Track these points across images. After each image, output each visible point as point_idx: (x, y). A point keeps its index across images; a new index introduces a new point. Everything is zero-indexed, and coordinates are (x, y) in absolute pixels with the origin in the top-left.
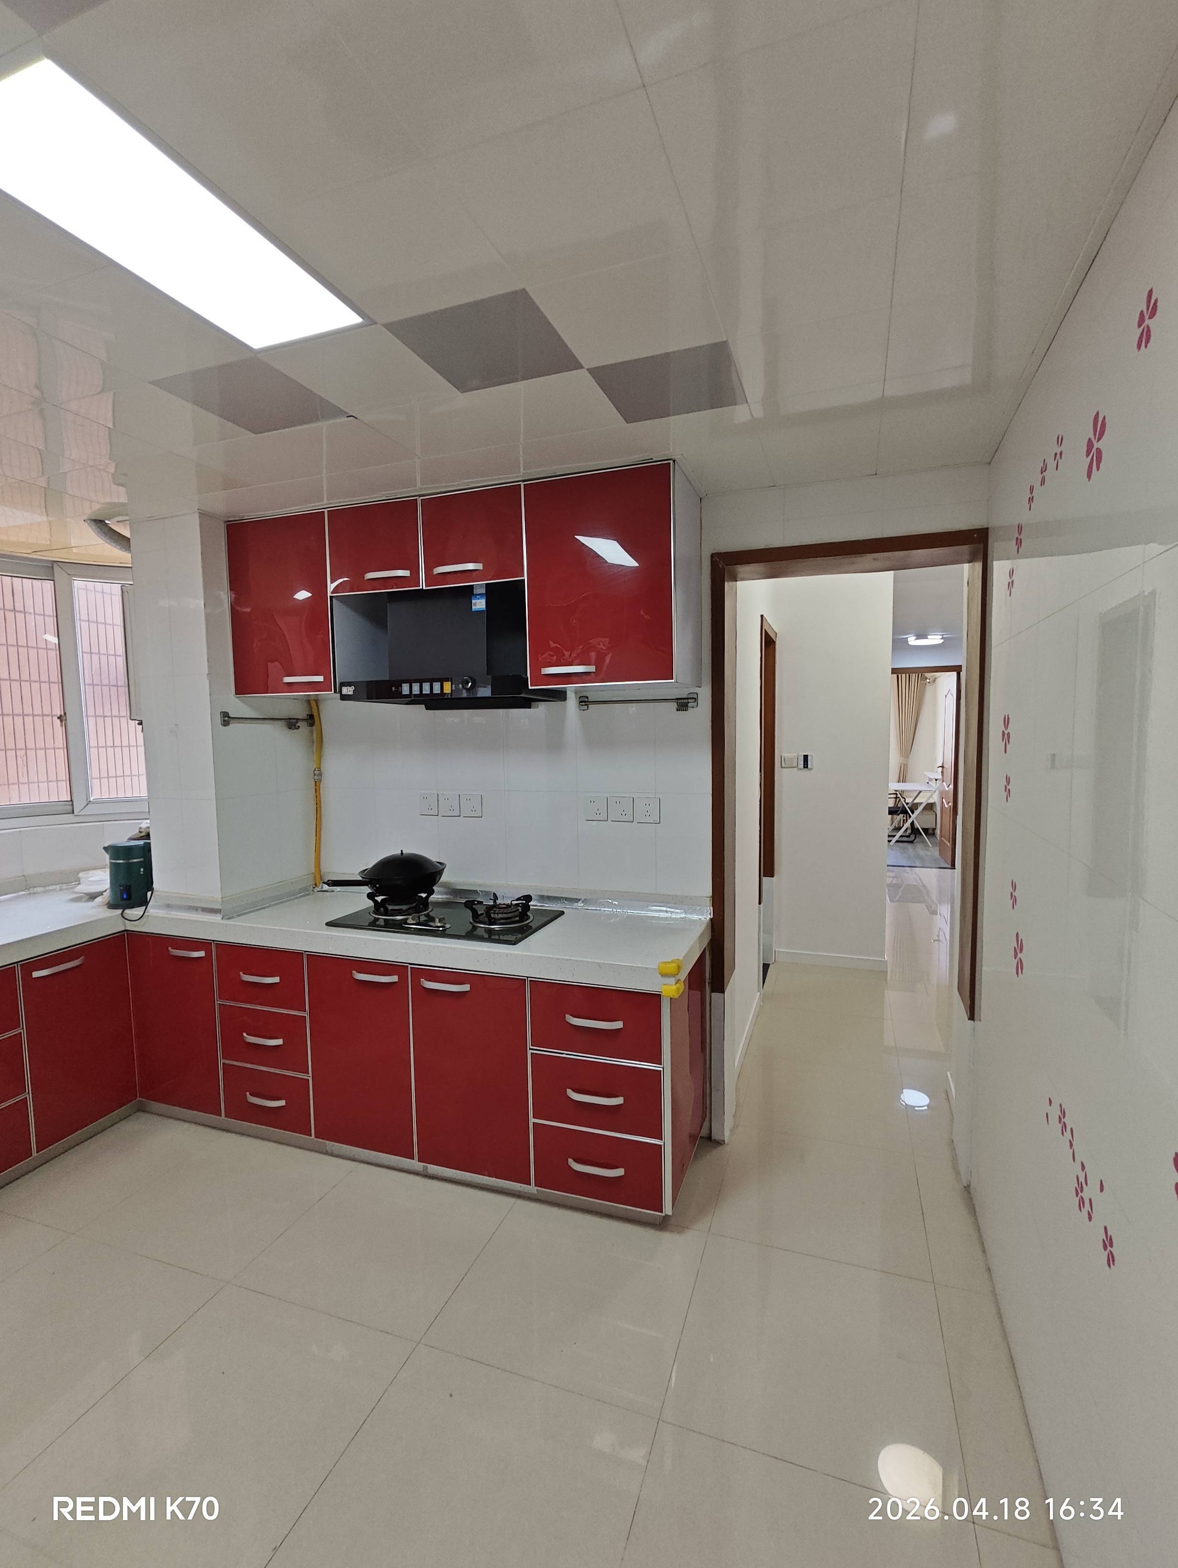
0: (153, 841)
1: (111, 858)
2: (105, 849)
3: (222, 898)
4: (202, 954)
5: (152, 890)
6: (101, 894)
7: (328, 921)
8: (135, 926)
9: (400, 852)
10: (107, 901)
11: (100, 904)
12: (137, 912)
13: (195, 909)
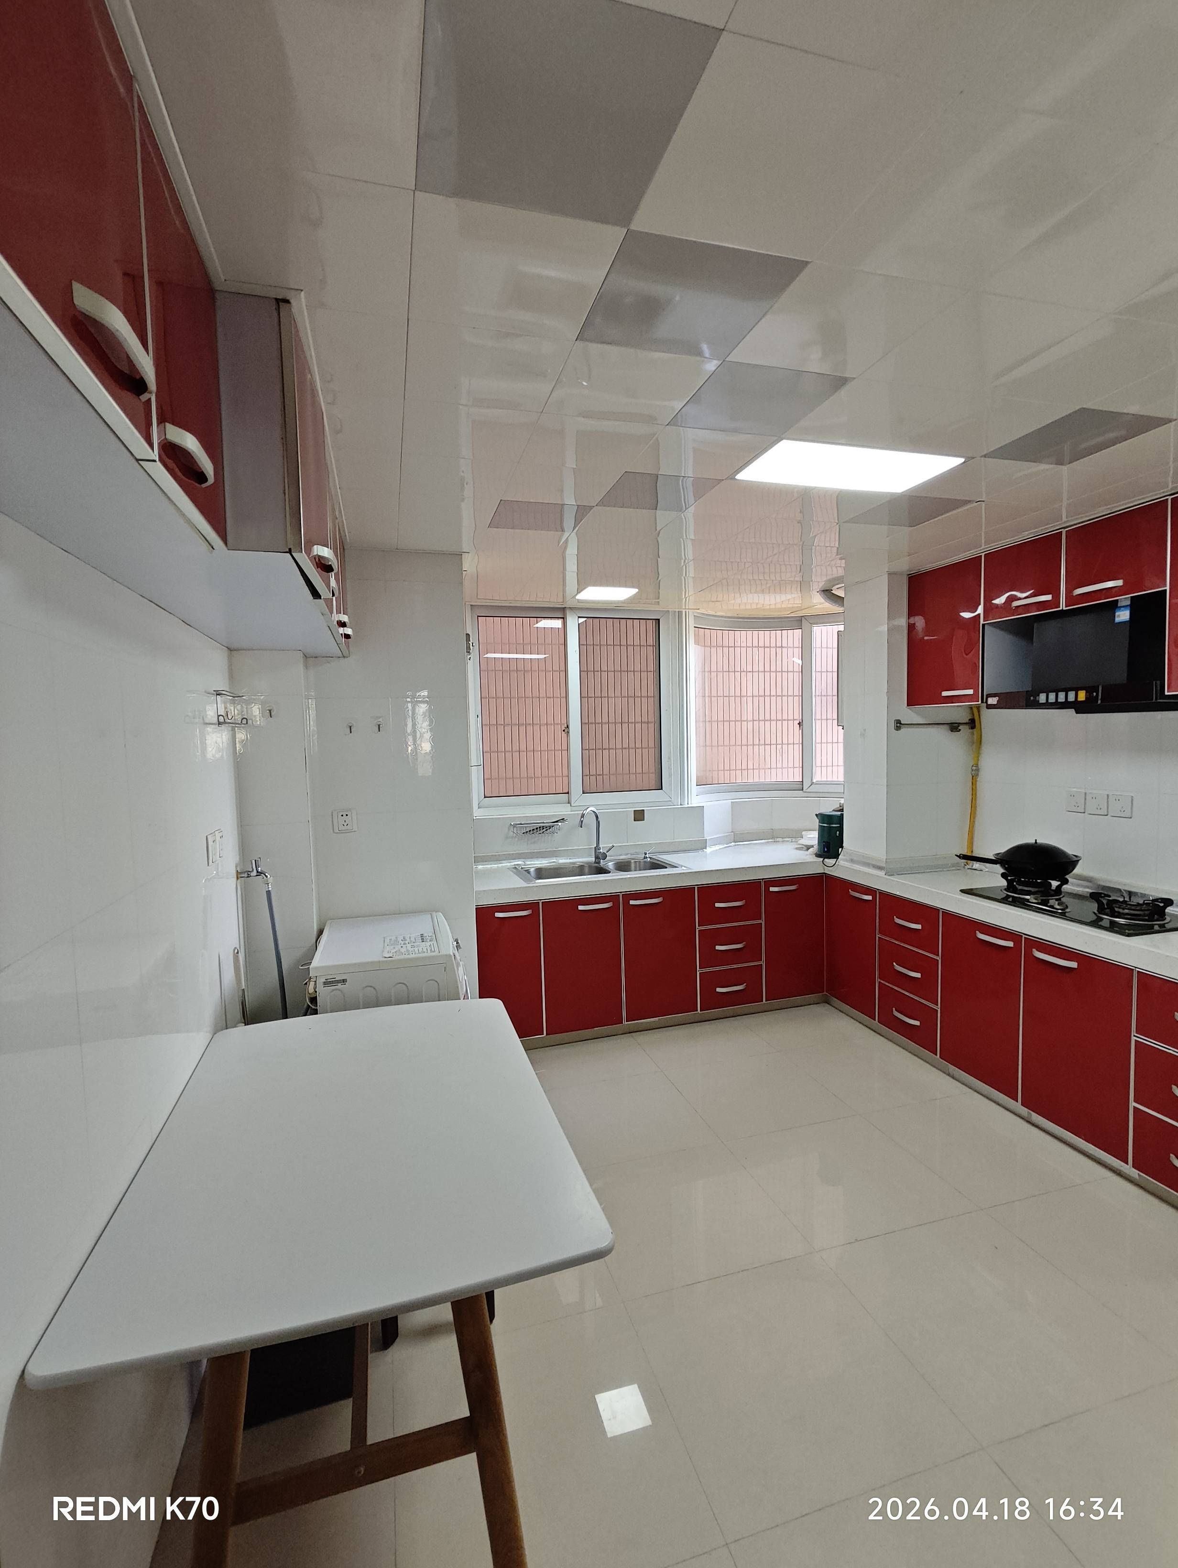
0: (844, 813)
1: (819, 822)
2: (816, 815)
3: (886, 859)
4: (869, 898)
5: (842, 847)
6: (813, 846)
7: (962, 889)
8: (831, 871)
9: (1034, 842)
10: (815, 853)
11: (811, 853)
12: (831, 862)
13: (868, 865)
